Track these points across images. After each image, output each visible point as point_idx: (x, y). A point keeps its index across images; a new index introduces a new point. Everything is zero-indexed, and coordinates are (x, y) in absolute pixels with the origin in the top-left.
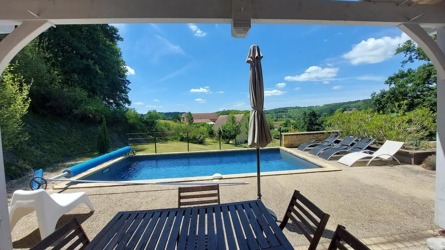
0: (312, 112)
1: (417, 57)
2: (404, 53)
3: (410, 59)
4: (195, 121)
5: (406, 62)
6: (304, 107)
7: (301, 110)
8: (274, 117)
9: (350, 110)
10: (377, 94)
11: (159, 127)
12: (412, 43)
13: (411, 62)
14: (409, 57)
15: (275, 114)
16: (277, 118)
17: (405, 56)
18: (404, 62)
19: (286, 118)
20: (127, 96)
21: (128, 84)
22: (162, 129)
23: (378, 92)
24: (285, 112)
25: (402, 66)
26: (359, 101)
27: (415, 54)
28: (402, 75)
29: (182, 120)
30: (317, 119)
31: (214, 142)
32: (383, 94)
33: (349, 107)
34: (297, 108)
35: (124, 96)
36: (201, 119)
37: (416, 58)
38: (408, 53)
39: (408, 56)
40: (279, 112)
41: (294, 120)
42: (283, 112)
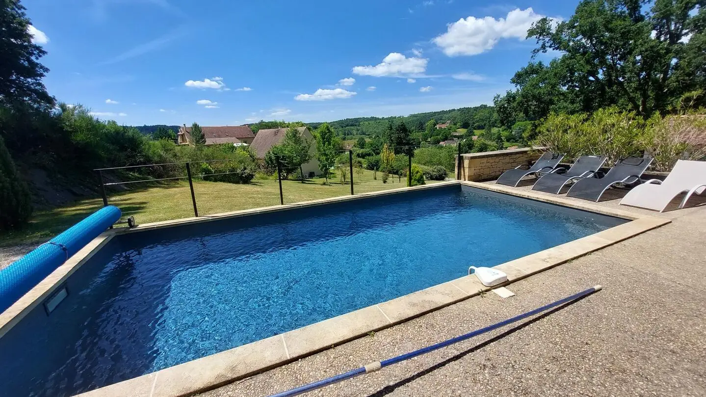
0: (402, 125)
1: (551, 45)
2: (537, 37)
3: (543, 47)
4: (209, 141)
5: (538, 51)
6: (383, 118)
7: (379, 123)
8: (340, 133)
9: (443, 123)
10: (501, 97)
11: (151, 151)
12: (548, 23)
13: (543, 52)
14: (542, 44)
15: (341, 129)
16: (345, 134)
17: (538, 43)
18: (535, 51)
19: (357, 134)
20: (40, 84)
21: (40, 56)
22: (160, 156)
23: (503, 95)
24: (356, 126)
25: (532, 57)
26: (454, 110)
27: (549, 40)
28: (533, 70)
29: (180, 140)
30: (408, 135)
31: (263, 178)
32: (511, 98)
33: (441, 119)
34: (373, 119)
35: (32, 84)
36: (219, 136)
37: (550, 47)
38: (541, 38)
39: (541, 42)
40: (347, 126)
41: (370, 138)
42: (352, 125)
